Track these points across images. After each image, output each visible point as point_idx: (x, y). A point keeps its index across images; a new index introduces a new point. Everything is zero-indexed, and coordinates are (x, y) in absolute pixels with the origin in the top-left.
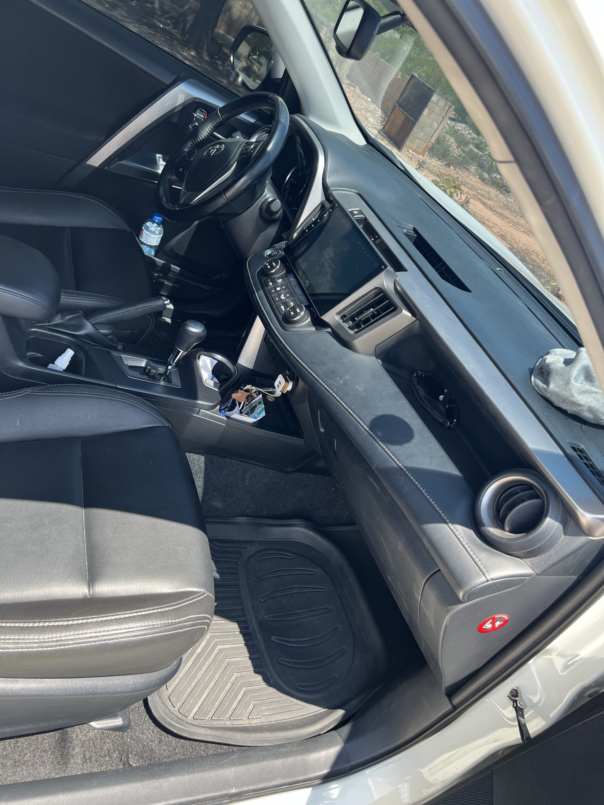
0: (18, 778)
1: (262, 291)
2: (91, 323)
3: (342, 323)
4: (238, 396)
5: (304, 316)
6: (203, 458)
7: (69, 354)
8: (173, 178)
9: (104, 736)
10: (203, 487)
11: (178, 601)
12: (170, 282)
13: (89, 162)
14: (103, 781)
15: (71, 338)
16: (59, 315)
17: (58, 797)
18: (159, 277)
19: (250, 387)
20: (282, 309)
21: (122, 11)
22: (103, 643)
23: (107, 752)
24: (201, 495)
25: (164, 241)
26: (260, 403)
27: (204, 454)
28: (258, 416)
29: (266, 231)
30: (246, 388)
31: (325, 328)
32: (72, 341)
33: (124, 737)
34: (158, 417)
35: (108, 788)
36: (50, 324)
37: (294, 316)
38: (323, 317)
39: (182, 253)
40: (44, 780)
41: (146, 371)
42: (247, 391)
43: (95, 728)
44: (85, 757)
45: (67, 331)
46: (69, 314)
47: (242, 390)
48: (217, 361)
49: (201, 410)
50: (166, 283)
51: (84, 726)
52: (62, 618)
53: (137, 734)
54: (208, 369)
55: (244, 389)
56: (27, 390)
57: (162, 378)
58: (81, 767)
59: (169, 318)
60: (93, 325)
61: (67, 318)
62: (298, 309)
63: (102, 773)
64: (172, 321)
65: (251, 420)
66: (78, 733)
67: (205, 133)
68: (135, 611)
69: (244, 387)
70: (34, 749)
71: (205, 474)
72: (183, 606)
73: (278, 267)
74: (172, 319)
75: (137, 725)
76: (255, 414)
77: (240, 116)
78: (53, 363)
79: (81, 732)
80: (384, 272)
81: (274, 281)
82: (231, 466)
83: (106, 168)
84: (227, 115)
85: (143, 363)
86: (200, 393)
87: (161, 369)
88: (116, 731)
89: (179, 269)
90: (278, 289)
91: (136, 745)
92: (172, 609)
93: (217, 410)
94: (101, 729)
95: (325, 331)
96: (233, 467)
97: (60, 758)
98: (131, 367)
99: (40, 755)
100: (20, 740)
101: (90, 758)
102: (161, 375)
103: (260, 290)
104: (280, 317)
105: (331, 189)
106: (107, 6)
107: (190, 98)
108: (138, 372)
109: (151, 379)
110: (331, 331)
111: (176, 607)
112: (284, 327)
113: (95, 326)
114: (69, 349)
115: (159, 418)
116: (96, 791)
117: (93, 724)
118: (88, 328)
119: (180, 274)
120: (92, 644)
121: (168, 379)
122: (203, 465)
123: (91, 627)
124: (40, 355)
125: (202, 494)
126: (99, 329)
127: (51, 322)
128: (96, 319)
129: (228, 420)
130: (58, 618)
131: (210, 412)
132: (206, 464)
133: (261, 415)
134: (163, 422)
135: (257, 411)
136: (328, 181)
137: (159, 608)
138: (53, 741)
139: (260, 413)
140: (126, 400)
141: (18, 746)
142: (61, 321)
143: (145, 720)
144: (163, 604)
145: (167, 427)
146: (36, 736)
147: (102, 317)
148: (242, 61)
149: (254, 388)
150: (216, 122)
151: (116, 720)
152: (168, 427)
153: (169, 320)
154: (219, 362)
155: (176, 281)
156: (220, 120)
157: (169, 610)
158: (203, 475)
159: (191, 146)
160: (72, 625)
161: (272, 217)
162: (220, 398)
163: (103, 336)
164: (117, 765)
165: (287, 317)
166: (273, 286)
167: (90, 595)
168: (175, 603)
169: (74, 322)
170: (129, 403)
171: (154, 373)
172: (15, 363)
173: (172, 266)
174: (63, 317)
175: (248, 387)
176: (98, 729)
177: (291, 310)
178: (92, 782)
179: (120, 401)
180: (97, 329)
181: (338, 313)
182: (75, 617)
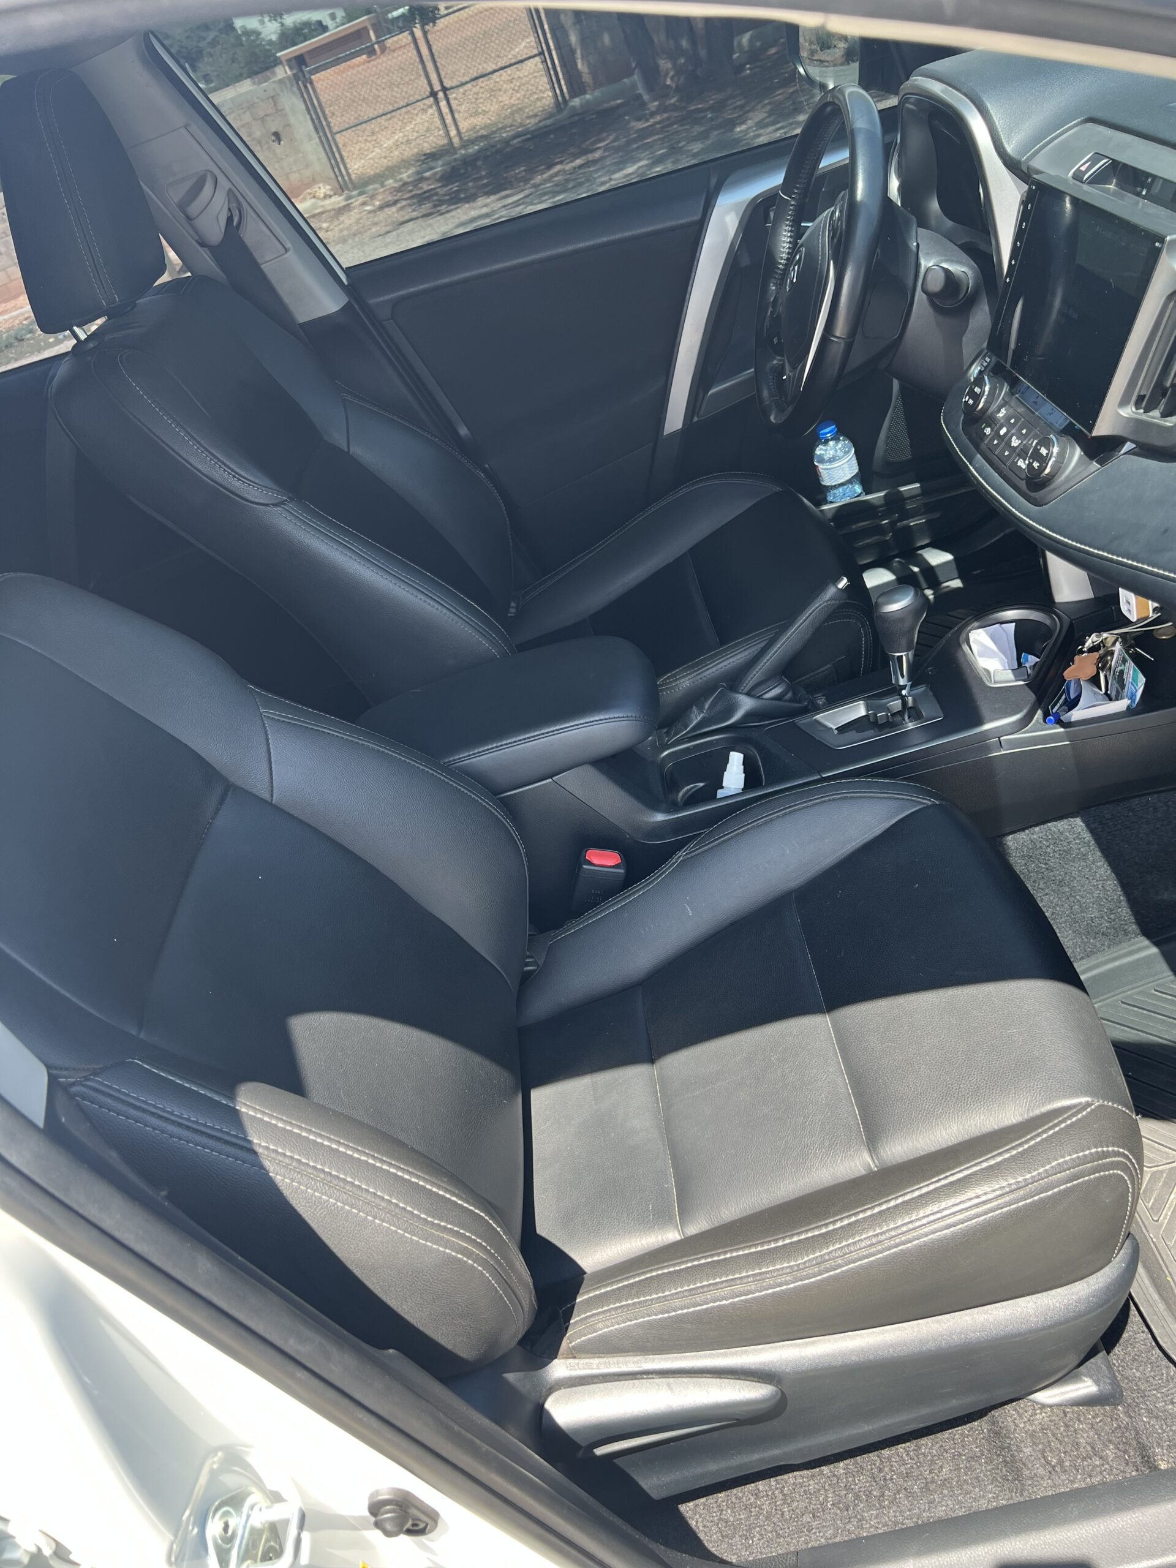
0: (940, 1512)
1: (979, 456)
2: (744, 694)
3: (1144, 417)
4: (1081, 668)
5: (1062, 454)
6: (1078, 823)
7: (736, 760)
8: (775, 362)
9: (1071, 1419)
10: (1113, 875)
11: (1024, 1136)
12: (919, 517)
13: (666, 433)
14: (1091, 1507)
15: (725, 733)
16: (694, 708)
17: (1009, 1543)
18: (892, 523)
19: (1095, 639)
20: (1020, 466)
21: (734, 101)
22: (895, 1252)
23: (1089, 1448)
24: (1121, 893)
25: (863, 457)
26: (1124, 661)
27: (1078, 813)
28: (1135, 688)
29: (970, 327)
30: (1089, 643)
31: (1118, 449)
32: (733, 737)
33: (1118, 1415)
34: (905, 797)
35: (1105, 1519)
36: (688, 729)
37: (1042, 468)
38: (1096, 432)
39: (907, 455)
40: (987, 1511)
41: (871, 720)
42: (1094, 649)
43: (1043, 1406)
44: (1048, 1463)
45: (715, 727)
46: (706, 699)
47: (1084, 652)
48: (1014, 624)
49: (1001, 738)
50: (912, 524)
51: (1022, 1403)
52: (816, 1222)
53: (1161, 1404)
54: (993, 651)
55: (1085, 649)
56: (680, 854)
57: (906, 718)
58: (1049, 1481)
59: (956, 578)
60: (748, 694)
61: (707, 706)
62: (1043, 448)
63: (1092, 1488)
64: (963, 582)
65: (1121, 705)
66: (1015, 1419)
67: (784, 247)
68: (936, 1179)
69: (1084, 644)
70: (954, 1456)
71: (1102, 850)
72: (1036, 1143)
73: (987, 389)
74: (960, 577)
75: (1153, 1387)
76: (1128, 687)
77: (820, 167)
78: (723, 788)
79: (1020, 1416)
80: (1164, 254)
81: (992, 421)
82: (1151, 809)
83: (696, 419)
84: (797, 188)
85: (858, 710)
86: (985, 709)
87: (896, 704)
88: (1096, 1406)
89: (918, 485)
90: (1003, 431)
91: (1164, 1427)
92: (1012, 1156)
93: (1037, 721)
94: (1058, 1405)
95: (1122, 452)
96: (1156, 809)
97: (1004, 1470)
98: (842, 729)
99: (966, 1467)
100: (922, 1442)
101: (1061, 1462)
102: (900, 713)
103: (975, 455)
104: (1023, 485)
105: (1023, 160)
106: (710, 116)
107: (745, 206)
108: (855, 731)
109: (888, 730)
110: (1135, 446)
111: (1021, 1149)
112: (1035, 499)
113: (753, 693)
114: (732, 753)
115: (908, 798)
116: (1081, 1526)
117: (1042, 1397)
118: (746, 704)
119: (924, 492)
120: (878, 1257)
121: (915, 713)
122: (1087, 836)
123: (865, 1228)
124: (702, 784)
125: (1120, 889)
126: (764, 694)
127: (688, 726)
128: (747, 682)
129: (1068, 730)
130: (810, 1224)
131: (1025, 733)
132: (1092, 831)
133: (1140, 684)
134: (918, 802)
135: (1128, 678)
136: (1010, 148)
137: (982, 1162)
138: (983, 1439)
139: (1135, 679)
140: (833, 795)
141: (923, 1454)
142: (702, 715)
143: (1168, 1374)
144: (991, 1152)
145: (931, 805)
146: (950, 1431)
147: (755, 673)
148: (836, 43)
149: (1105, 635)
150: (789, 215)
151: (1080, 1385)
152: (934, 805)
153: (957, 583)
154: (1019, 623)
155: (927, 509)
156: (792, 205)
157: (1005, 1160)
158: (1099, 854)
159: (776, 287)
160: (833, 1230)
161: (961, 296)
162: (1032, 697)
163: (774, 702)
164: (1123, 1472)
165: (1033, 479)
166: (993, 433)
167: (876, 1166)
168: (1017, 1143)
169: (718, 707)
170: (841, 798)
171: (885, 718)
172: (652, 820)
173: (902, 489)
174: (701, 709)
175: (1092, 640)
176: (1051, 1406)
177: (1031, 461)
178: (1070, 1509)
179: (825, 801)
180: (759, 697)
181: (1123, 403)
182: (837, 1215)
